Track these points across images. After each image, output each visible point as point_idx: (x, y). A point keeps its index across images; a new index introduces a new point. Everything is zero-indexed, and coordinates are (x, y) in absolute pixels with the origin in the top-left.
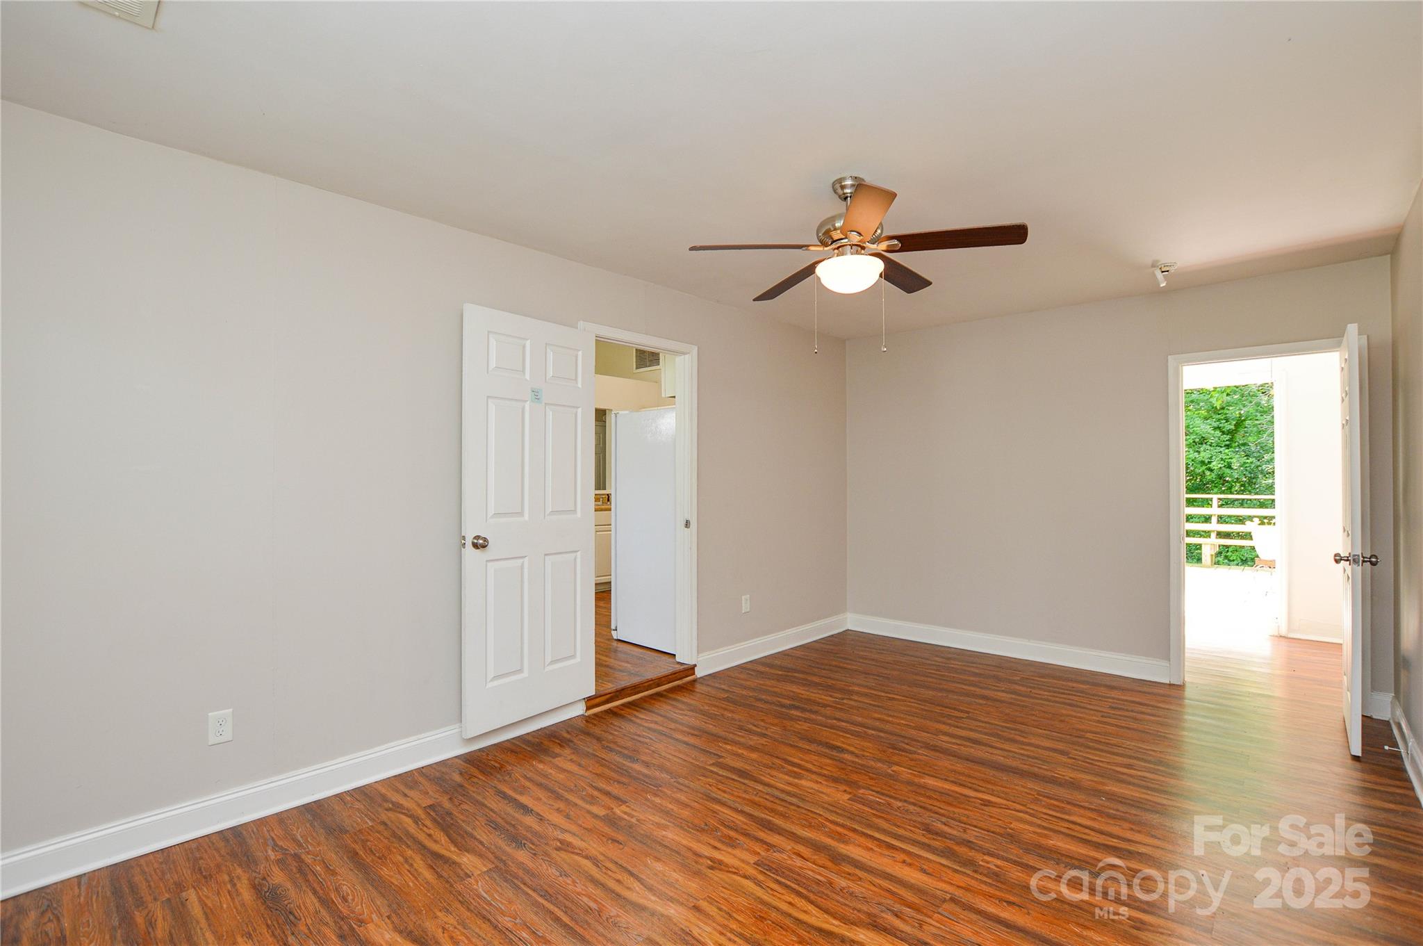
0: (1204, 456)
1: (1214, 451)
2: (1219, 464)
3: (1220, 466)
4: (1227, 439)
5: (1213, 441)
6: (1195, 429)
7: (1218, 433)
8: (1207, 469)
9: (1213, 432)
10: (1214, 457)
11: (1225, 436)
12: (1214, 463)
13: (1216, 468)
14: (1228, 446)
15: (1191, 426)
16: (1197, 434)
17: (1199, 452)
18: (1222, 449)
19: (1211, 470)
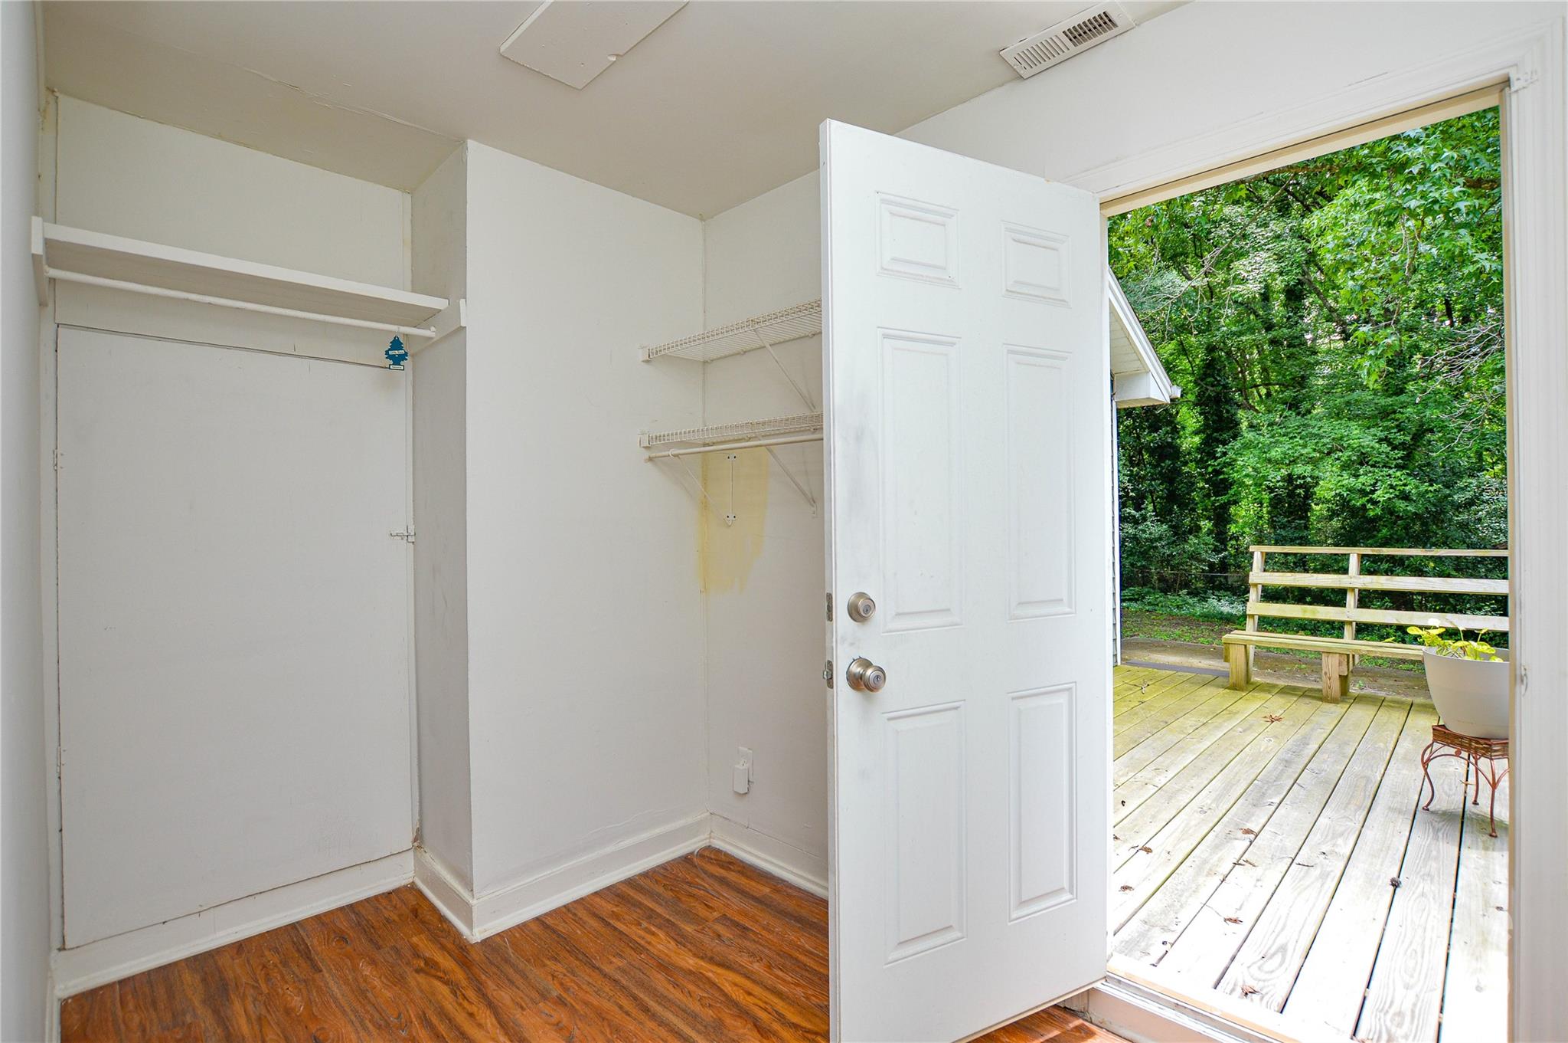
0: (1365, 480)
1: (1379, 473)
2: (1387, 493)
3: (1387, 496)
4: (1399, 455)
5: (1378, 460)
6: (1351, 441)
7: (1385, 447)
8: (1368, 501)
9: (1377, 445)
10: (1379, 484)
11: (1396, 451)
12: (1378, 493)
13: (1381, 499)
14: (1399, 467)
15: (1345, 439)
16: (1353, 449)
17: (1357, 476)
18: (1391, 472)
19: (1375, 503)
